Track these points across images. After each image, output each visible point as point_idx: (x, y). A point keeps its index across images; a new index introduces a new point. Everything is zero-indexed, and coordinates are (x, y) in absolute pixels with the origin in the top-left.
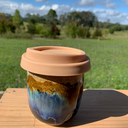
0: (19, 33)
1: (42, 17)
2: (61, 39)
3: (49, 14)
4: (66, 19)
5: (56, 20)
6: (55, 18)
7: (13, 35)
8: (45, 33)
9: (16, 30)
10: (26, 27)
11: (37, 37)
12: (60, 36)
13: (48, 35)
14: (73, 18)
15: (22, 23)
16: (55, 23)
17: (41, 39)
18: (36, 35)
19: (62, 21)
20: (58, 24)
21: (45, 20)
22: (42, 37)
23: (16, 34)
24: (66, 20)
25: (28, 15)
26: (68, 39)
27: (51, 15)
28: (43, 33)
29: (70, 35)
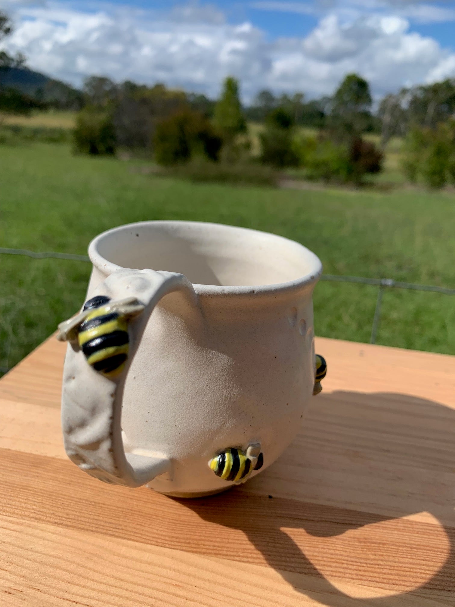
0: (232, 161)
1: (313, 104)
2: (386, 188)
3: (340, 93)
4: (403, 112)
5: (366, 115)
6: (363, 108)
7: (212, 168)
8: (326, 164)
9: (224, 153)
10: (256, 142)
11: (296, 178)
12: (380, 179)
13: (337, 172)
14: (431, 110)
15: (242, 128)
16: (359, 125)
17: (306, 186)
18: (290, 172)
19: (387, 119)
20: (370, 129)
21: (322, 115)
22: (310, 178)
23: (224, 166)
24: (403, 116)
25: (266, 95)
26: (409, 190)
27: (347, 98)
28: (317, 165)
29: (420, 177)
